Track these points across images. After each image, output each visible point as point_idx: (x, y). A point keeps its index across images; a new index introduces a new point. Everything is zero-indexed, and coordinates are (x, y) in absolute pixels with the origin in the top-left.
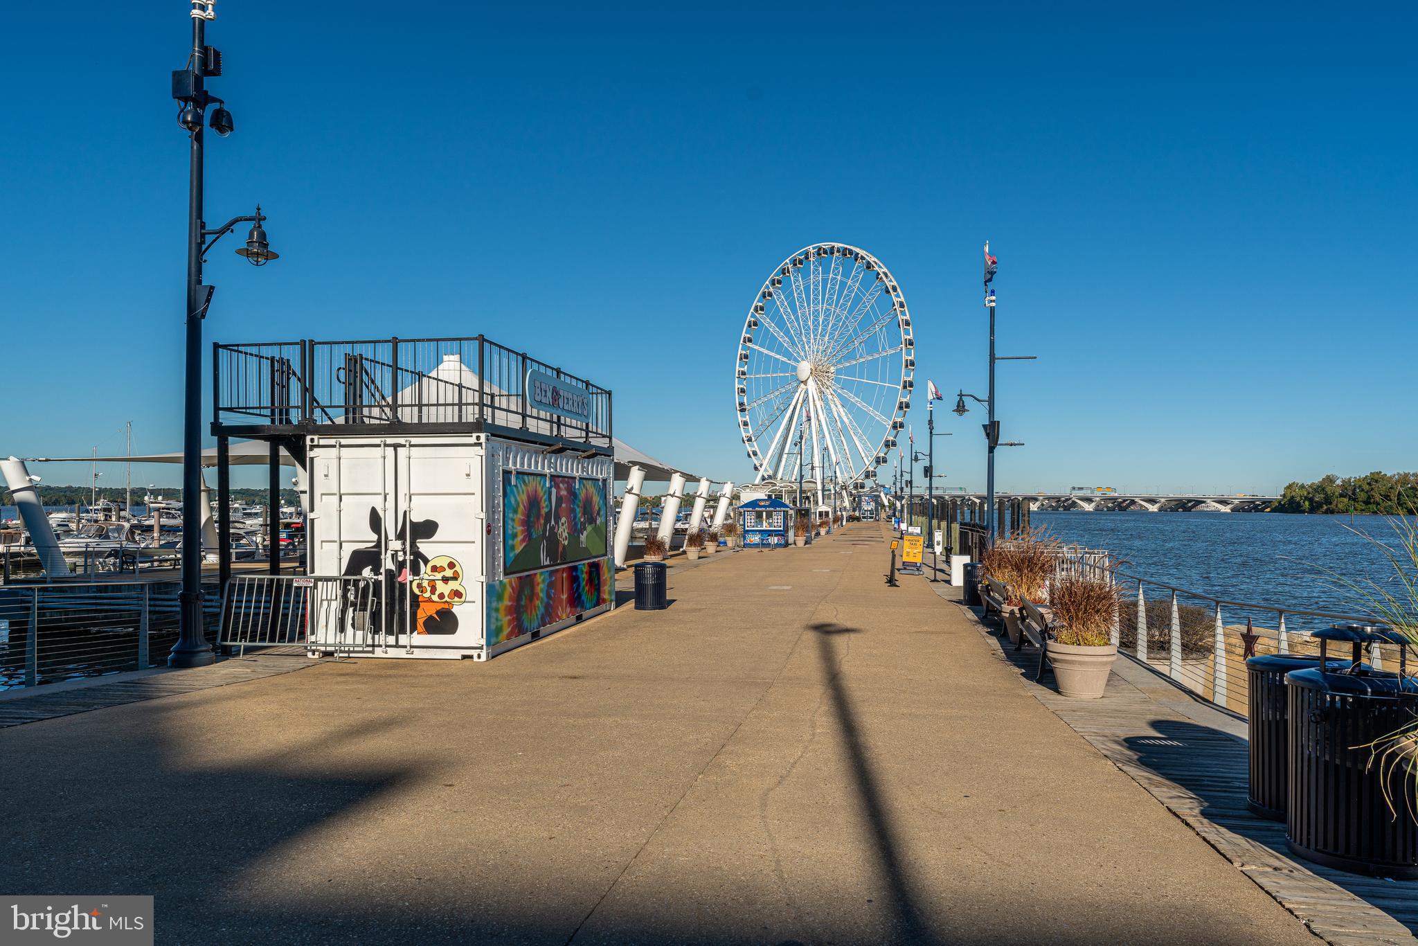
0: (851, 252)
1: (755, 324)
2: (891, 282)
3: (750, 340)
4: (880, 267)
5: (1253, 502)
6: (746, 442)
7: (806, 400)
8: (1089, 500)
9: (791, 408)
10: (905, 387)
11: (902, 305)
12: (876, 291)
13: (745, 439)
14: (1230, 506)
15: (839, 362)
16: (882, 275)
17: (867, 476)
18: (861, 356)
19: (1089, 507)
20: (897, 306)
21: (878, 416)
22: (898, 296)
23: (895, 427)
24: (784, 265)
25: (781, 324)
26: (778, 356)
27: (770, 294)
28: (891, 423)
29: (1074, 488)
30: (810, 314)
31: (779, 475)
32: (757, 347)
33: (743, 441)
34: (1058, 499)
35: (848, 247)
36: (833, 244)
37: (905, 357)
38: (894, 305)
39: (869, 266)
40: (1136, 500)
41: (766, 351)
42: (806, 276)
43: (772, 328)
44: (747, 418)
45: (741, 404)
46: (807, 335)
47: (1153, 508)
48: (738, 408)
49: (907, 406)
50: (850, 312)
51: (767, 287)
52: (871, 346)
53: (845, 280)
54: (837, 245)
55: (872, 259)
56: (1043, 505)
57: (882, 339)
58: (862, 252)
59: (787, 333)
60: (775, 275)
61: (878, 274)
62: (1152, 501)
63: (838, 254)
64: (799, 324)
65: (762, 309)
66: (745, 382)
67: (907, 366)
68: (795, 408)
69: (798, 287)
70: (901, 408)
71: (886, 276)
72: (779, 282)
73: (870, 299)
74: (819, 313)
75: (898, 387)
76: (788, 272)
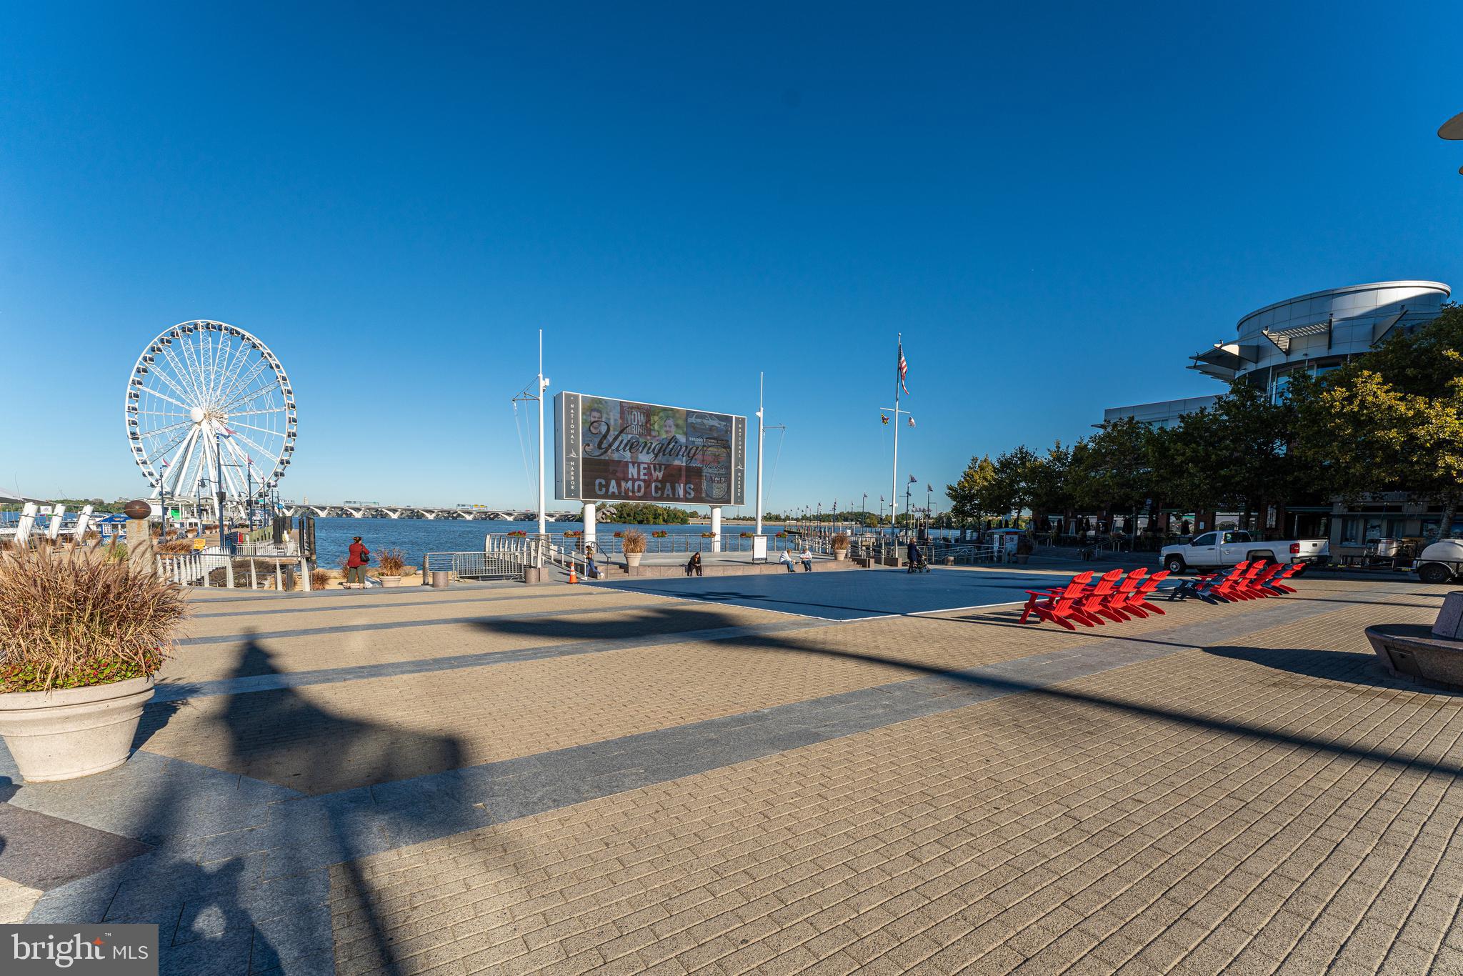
0: (238, 333)
1: (145, 371)
2: (274, 361)
3: (140, 383)
4: (264, 348)
5: (566, 516)
6: (140, 464)
7: (200, 437)
8: (470, 513)
9: (186, 442)
10: (289, 436)
11: (284, 379)
12: (263, 365)
13: (139, 462)
14: (554, 518)
15: (231, 411)
16: (266, 355)
17: (260, 496)
18: (251, 410)
19: (469, 518)
20: (280, 379)
21: (268, 454)
22: (281, 372)
23: (282, 462)
24: (173, 329)
25: (172, 375)
26: (170, 400)
27: (159, 350)
28: (279, 460)
29: (459, 505)
30: (201, 372)
31: (177, 492)
32: (148, 390)
33: (137, 463)
34: (449, 512)
35: (235, 328)
36: (221, 323)
37: (288, 416)
38: (277, 378)
39: (254, 346)
40: (500, 513)
41: (158, 395)
42: (196, 342)
43: (164, 377)
44: (141, 446)
45: (133, 434)
46: (200, 386)
47: (510, 519)
48: (130, 437)
49: (292, 449)
50: (240, 375)
51: (155, 343)
52: (260, 403)
53: (233, 352)
54: (224, 325)
55: (257, 342)
56: (438, 515)
57: (269, 400)
58: (247, 334)
59: (179, 382)
60: (164, 335)
61: (263, 353)
62: (509, 514)
63: (226, 331)
64: (191, 377)
65: (151, 360)
66: (136, 416)
67: (290, 422)
68: (190, 442)
69: (188, 350)
70: (286, 450)
71: (270, 356)
72: (168, 341)
73: (257, 369)
74: (210, 372)
75: (284, 435)
76: (177, 335)
